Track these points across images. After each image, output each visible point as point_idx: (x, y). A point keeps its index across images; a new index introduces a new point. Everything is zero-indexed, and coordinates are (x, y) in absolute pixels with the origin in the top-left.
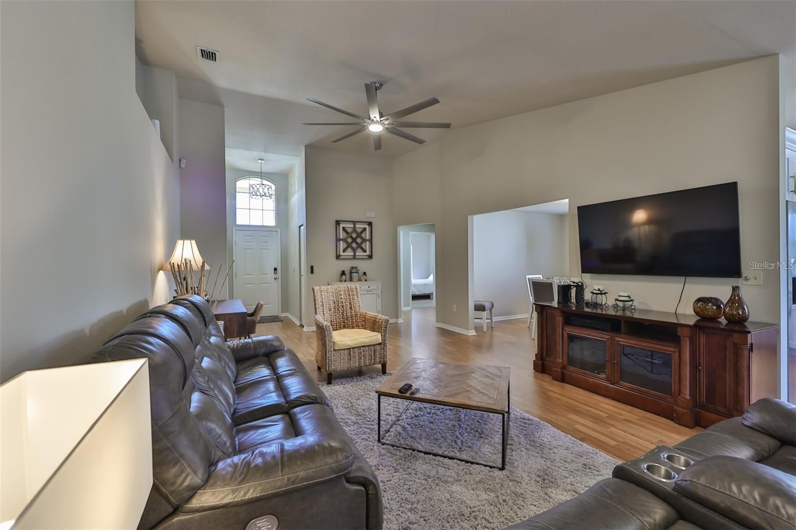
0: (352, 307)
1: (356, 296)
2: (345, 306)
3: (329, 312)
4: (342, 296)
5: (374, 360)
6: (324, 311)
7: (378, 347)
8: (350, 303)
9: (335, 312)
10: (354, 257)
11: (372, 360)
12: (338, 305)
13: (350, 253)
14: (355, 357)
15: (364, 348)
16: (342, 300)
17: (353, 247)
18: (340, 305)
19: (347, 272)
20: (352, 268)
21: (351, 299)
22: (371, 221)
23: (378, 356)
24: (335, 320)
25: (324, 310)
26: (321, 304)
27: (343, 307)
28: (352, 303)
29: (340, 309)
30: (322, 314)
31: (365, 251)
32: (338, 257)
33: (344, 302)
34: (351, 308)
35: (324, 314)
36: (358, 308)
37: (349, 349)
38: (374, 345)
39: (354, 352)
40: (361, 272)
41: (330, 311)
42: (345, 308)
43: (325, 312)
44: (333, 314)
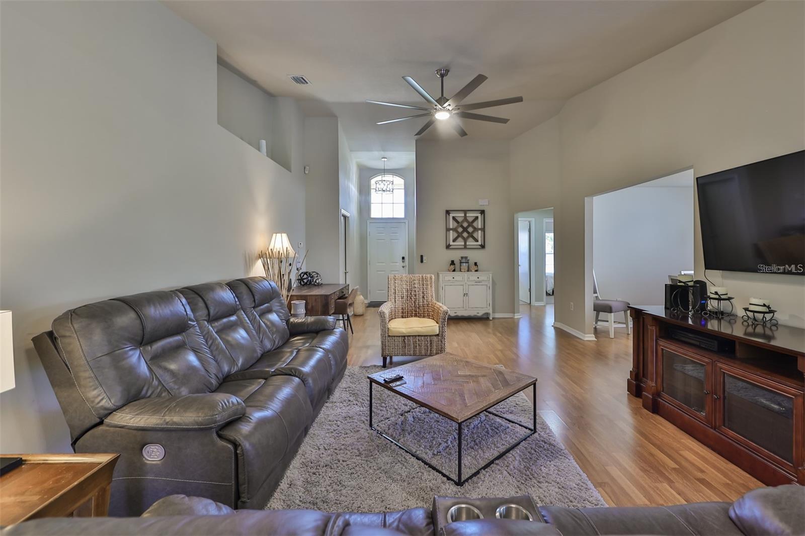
0: (425, 297)
1: (429, 286)
2: (417, 295)
3: (400, 299)
4: (416, 286)
5: (431, 351)
6: (395, 298)
7: (435, 339)
8: (423, 293)
9: (408, 300)
10: (465, 247)
11: (428, 351)
12: (411, 294)
13: (460, 242)
14: (409, 345)
15: (420, 338)
16: (415, 289)
17: (463, 236)
18: (412, 293)
19: (457, 262)
20: (462, 258)
21: (425, 289)
22: (484, 209)
23: (435, 347)
24: (407, 308)
25: (397, 297)
26: (393, 291)
27: (416, 296)
28: (425, 293)
29: (412, 298)
30: (393, 301)
31: (477, 241)
32: (448, 247)
33: (417, 291)
34: (423, 297)
35: (395, 301)
36: (430, 298)
37: (404, 336)
38: (430, 336)
39: (409, 340)
40: (472, 262)
41: (402, 298)
42: (417, 297)
43: (396, 300)
44: (405, 302)
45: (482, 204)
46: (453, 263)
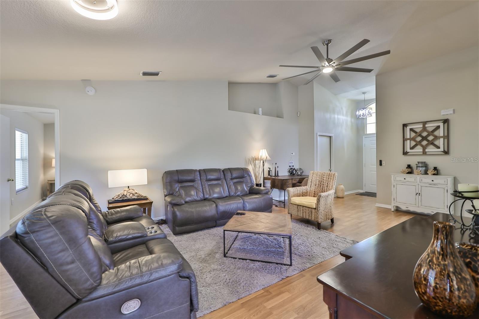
0: (328, 186)
1: (332, 180)
2: (324, 185)
3: (314, 186)
4: (324, 179)
6: (311, 185)
7: (313, 211)
8: (327, 184)
9: (318, 187)
10: (424, 153)
11: (309, 217)
12: (321, 183)
13: (419, 149)
14: (300, 210)
15: (306, 208)
16: (324, 181)
17: (422, 144)
18: (322, 183)
19: (414, 167)
20: (418, 162)
21: (329, 181)
23: (313, 216)
24: (317, 192)
25: (312, 184)
26: (311, 181)
27: (323, 185)
28: (329, 184)
29: (321, 186)
30: (310, 186)
31: (438, 147)
32: (405, 153)
33: (324, 182)
34: (327, 187)
35: (311, 186)
36: (331, 187)
37: (298, 205)
38: (312, 208)
39: (300, 208)
40: (431, 167)
41: (315, 185)
42: (324, 186)
43: (312, 186)
44: (316, 188)
45: (445, 113)
46: (409, 166)
